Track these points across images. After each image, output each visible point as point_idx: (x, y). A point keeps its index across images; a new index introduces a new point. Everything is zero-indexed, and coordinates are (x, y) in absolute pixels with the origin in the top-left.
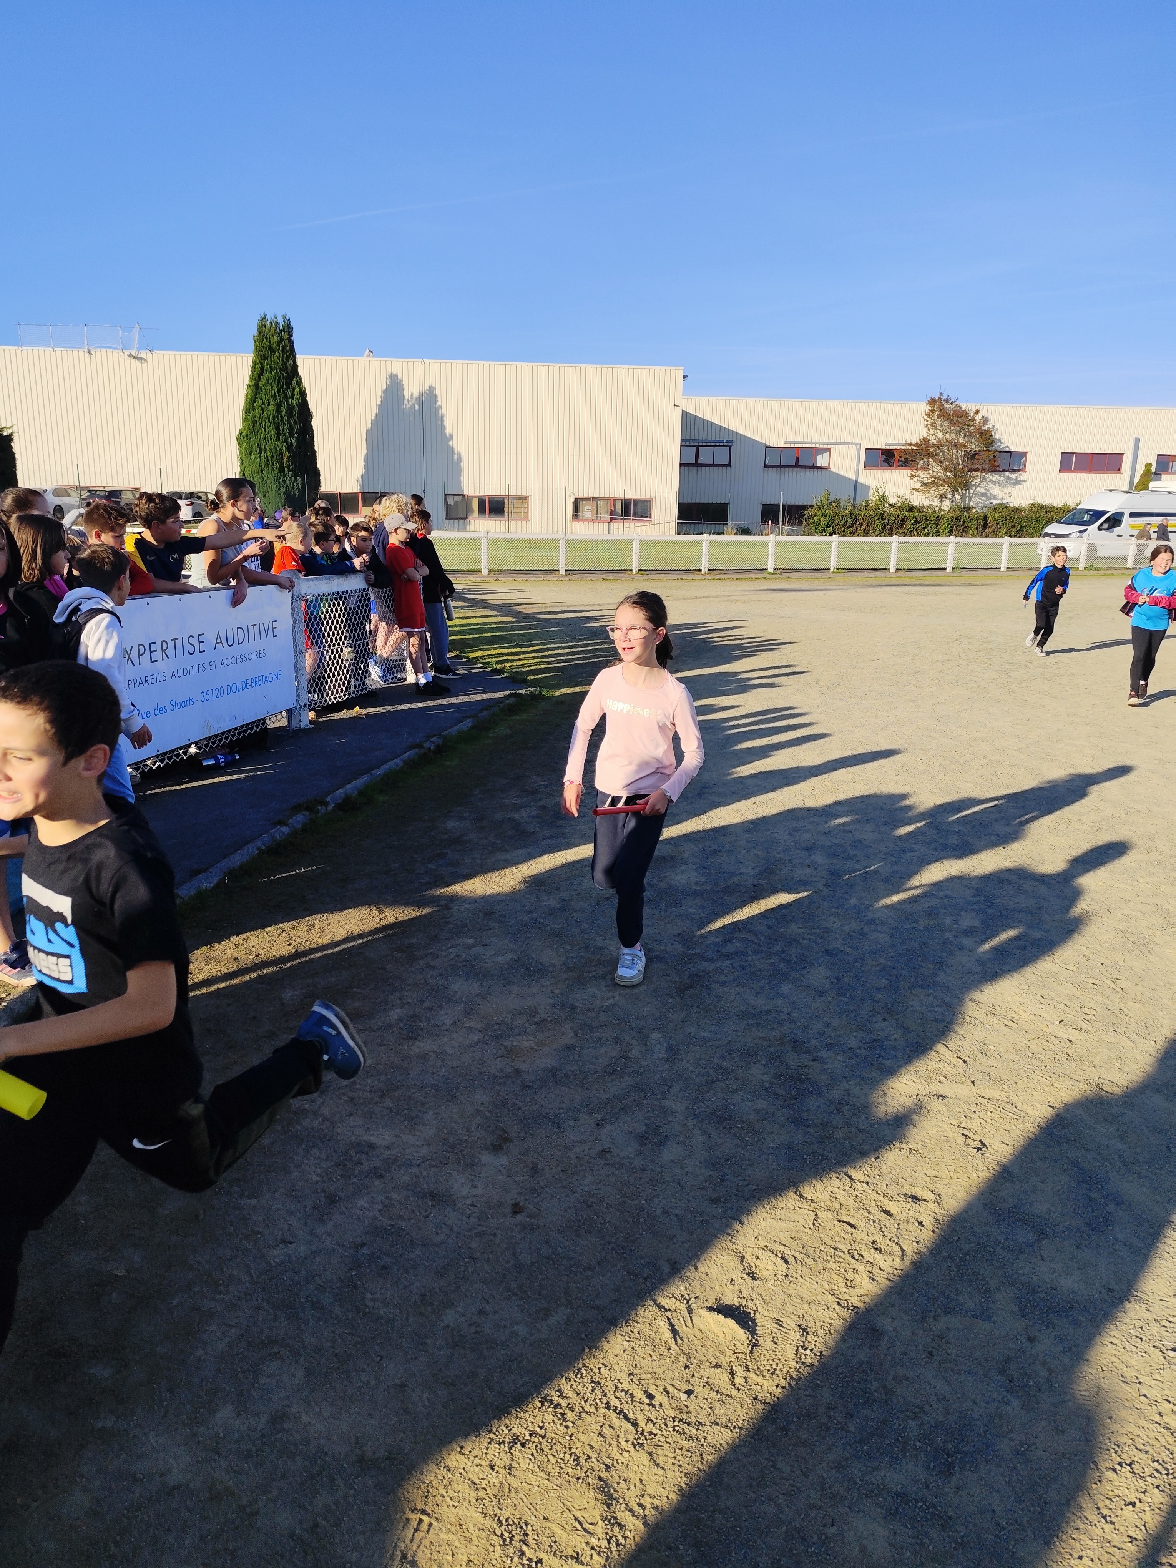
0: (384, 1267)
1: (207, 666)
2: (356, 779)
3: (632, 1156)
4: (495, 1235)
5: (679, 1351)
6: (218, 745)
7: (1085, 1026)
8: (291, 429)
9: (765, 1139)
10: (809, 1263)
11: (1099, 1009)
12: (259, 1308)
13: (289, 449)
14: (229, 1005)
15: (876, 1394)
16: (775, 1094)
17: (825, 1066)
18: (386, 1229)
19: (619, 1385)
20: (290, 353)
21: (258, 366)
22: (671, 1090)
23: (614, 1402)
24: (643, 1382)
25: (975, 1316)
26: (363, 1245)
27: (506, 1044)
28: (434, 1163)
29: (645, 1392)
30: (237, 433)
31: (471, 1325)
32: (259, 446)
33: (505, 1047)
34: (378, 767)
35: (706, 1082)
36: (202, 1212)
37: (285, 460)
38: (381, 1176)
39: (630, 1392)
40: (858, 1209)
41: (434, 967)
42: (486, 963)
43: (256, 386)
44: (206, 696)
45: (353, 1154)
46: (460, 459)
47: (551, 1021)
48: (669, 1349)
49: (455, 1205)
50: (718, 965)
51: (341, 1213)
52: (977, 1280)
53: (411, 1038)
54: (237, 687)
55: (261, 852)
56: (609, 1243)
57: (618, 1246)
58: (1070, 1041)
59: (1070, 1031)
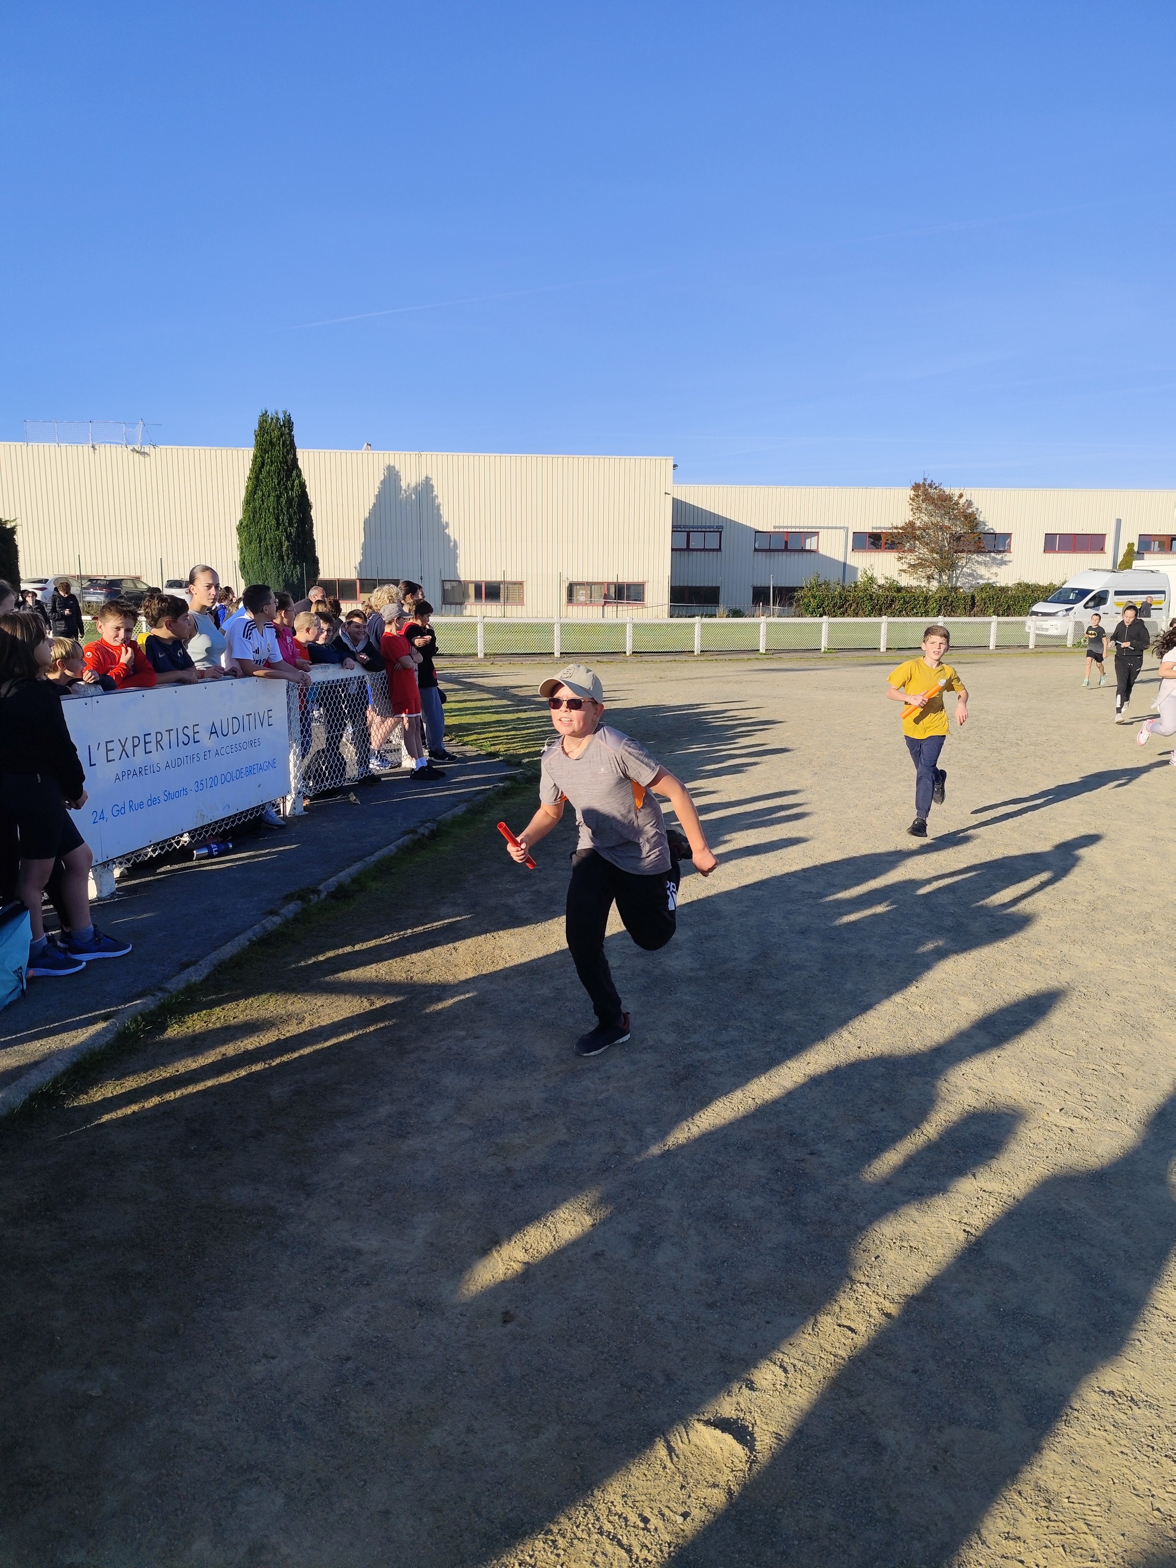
0: (370, 1383)
1: (201, 756)
2: (349, 866)
3: (625, 1258)
4: (484, 1346)
5: (675, 1470)
6: (211, 834)
7: (1086, 1114)
8: (290, 520)
9: (762, 1238)
10: (808, 1372)
11: (1099, 1096)
12: (238, 1429)
13: (288, 538)
14: (215, 1104)
15: (878, 1513)
16: (772, 1190)
17: (823, 1160)
18: (371, 1342)
19: (613, 1508)
20: (291, 447)
21: (259, 459)
22: (666, 1188)
23: (608, 1527)
24: (637, 1504)
25: (980, 1427)
26: (348, 1359)
27: (497, 1141)
28: (422, 1269)
29: (640, 1515)
30: (238, 523)
31: (459, 1444)
32: (259, 536)
33: (497, 1144)
34: (372, 853)
35: (702, 1178)
36: (182, 1325)
37: (284, 549)
38: (368, 1285)
39: (624, 1515)
40: (859, 1312)
41: (425, 1061)
42: (477, 1056)
43: (257, 478)
44: (200, 785)
45: (339, 1260)
46: (456, 546)
47: (544, 1116)
48: (665, 1468)
49: (443, 1314)
50: (714, 1054)
51: (326, 1325)
52: (981, 1387)
53: (401, 1136)
54: (232, 776)
55: (252, 943)
56: (602, 1353)
57: (611, 1356)
58: (1072, 1130)
59: (1071, 1119)
